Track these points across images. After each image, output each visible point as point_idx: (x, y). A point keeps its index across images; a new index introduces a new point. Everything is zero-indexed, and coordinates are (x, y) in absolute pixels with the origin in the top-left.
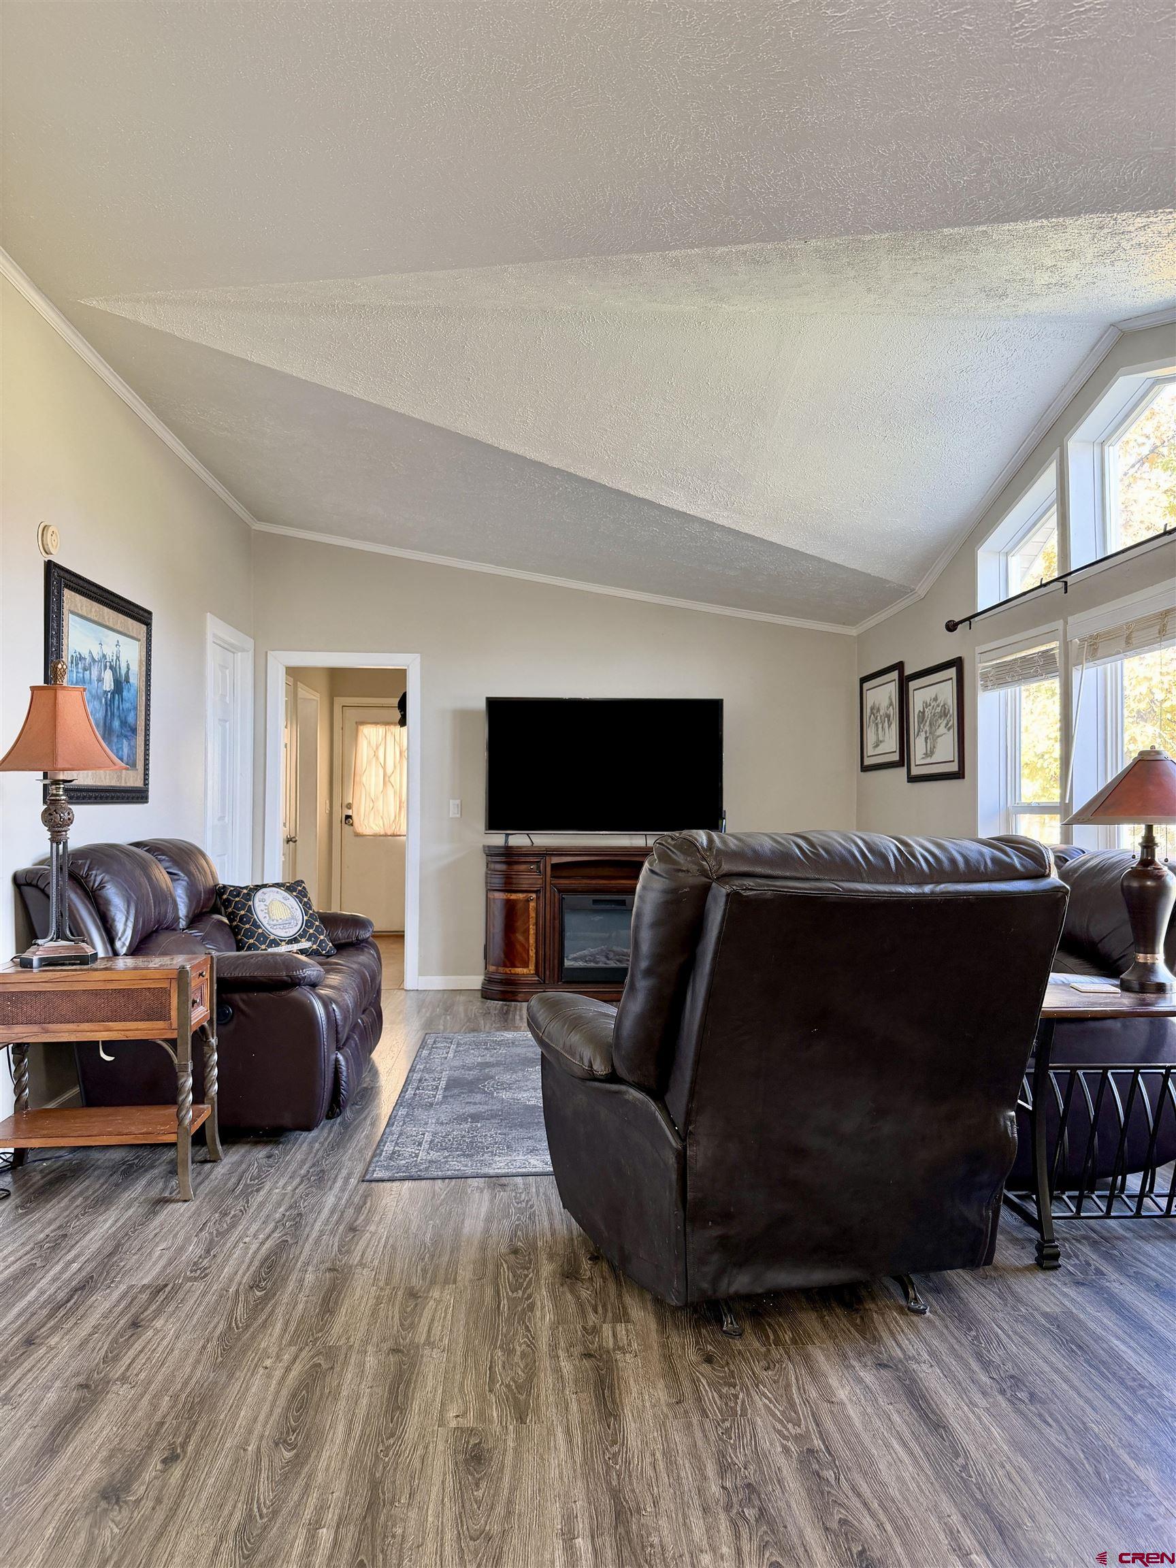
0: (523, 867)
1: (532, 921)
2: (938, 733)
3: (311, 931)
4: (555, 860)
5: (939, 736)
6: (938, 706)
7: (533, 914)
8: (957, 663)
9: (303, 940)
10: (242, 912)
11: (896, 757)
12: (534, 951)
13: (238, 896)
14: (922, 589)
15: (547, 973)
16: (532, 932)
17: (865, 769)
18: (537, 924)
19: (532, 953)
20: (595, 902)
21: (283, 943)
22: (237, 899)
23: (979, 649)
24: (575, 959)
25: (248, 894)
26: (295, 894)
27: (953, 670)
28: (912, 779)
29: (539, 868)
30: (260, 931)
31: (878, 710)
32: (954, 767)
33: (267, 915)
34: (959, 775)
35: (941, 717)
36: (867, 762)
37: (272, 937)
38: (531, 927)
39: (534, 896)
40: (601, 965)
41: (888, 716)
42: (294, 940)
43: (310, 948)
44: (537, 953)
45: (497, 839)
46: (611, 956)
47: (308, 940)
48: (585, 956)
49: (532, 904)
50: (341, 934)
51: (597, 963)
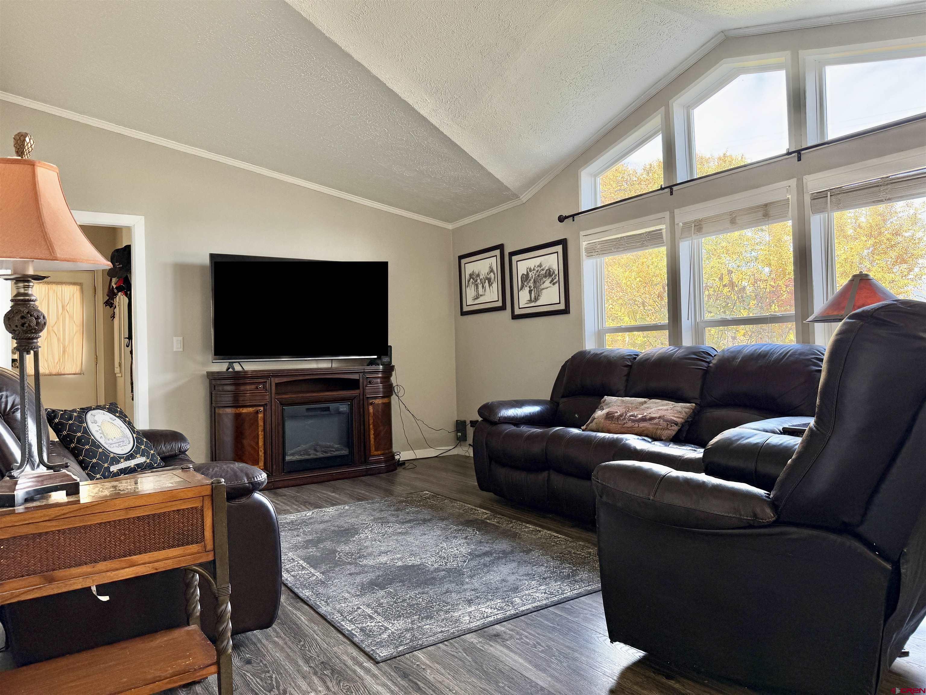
0: (248, 387)
1: (261, 428)
2: (543, 286)
3: (143, 447)
4: (277, 380)
5: (543, 289)
6: (543, 270)
7: (261, 423)
8: (563, 242)
9: (138, 456)
10: (79, 434)
11: (500, 304)
12: (263, 451)
13: (70, 418)
14: (524, 198)
15: (274, 467)
16: (261, 437)
17: (463, 313)
18: (264, 430)
19: (261, 453)
20: (308, 410)
21: (122, 460)
22: (71, 422)
23: (582, 233)
24: (293, 454)
25: (79, 417)
26: (118, 415)
27: (559, 248)
28: (515, 317)
29: (264, 387)
30: (100, 450)
31: (478, 275)
32: (562, 307)
33: (102, 435)
34: (566, 311)
35: (545, 277)
36: (466, 309)
37: (112, 455)
38: (260, 433)
39: (262, 409)
40: (312, 456)
41: (489, 280)
42: (130, 456)
43: (145, 462)
44: (265, 453)
45: (221, 367)
46: (318, 448)
47: (143, 455)
48: (300, 451)
49: (261, 416)
50: (165, 448)
51: (309, 455)
